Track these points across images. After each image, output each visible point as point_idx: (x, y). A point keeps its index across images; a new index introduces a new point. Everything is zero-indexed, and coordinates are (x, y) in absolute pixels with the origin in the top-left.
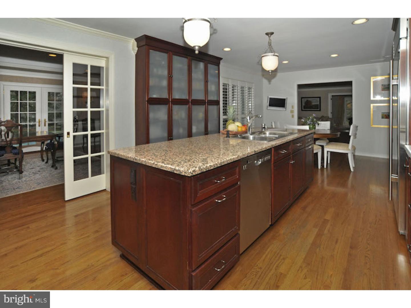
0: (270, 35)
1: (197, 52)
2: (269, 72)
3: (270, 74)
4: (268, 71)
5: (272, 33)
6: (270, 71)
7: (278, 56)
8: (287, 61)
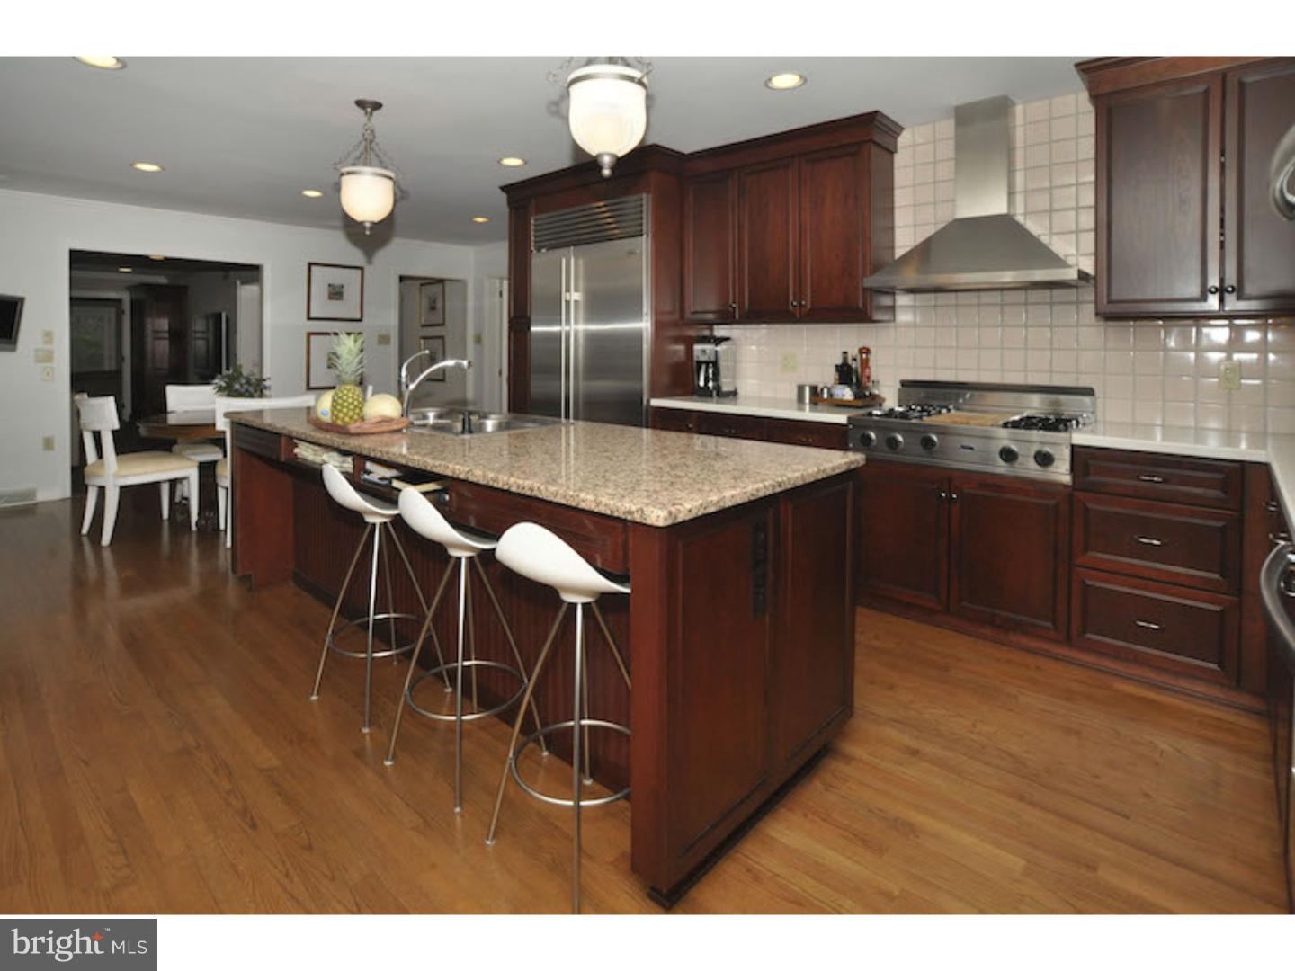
0: (369, 110)
1: (606, 172)
2: (364, 228)
3: (368, 233)
4: (362, 224)
5: (377, 106)
6: (368, 225)
7: (391, 178)
8: (319, 191)
